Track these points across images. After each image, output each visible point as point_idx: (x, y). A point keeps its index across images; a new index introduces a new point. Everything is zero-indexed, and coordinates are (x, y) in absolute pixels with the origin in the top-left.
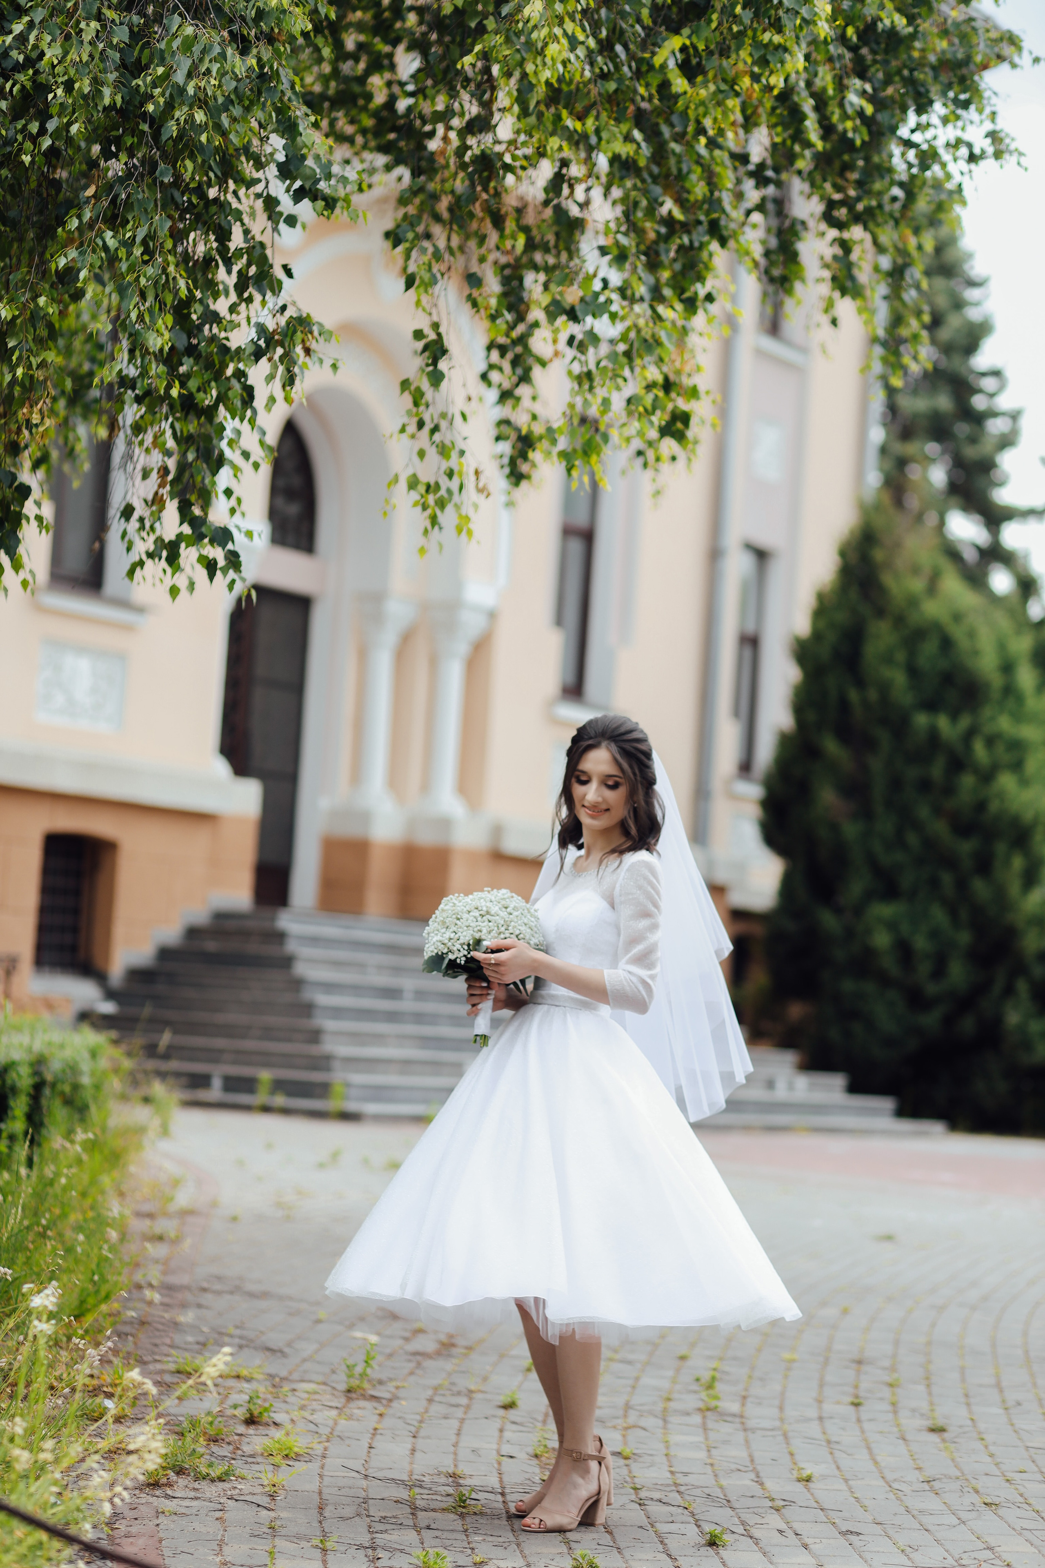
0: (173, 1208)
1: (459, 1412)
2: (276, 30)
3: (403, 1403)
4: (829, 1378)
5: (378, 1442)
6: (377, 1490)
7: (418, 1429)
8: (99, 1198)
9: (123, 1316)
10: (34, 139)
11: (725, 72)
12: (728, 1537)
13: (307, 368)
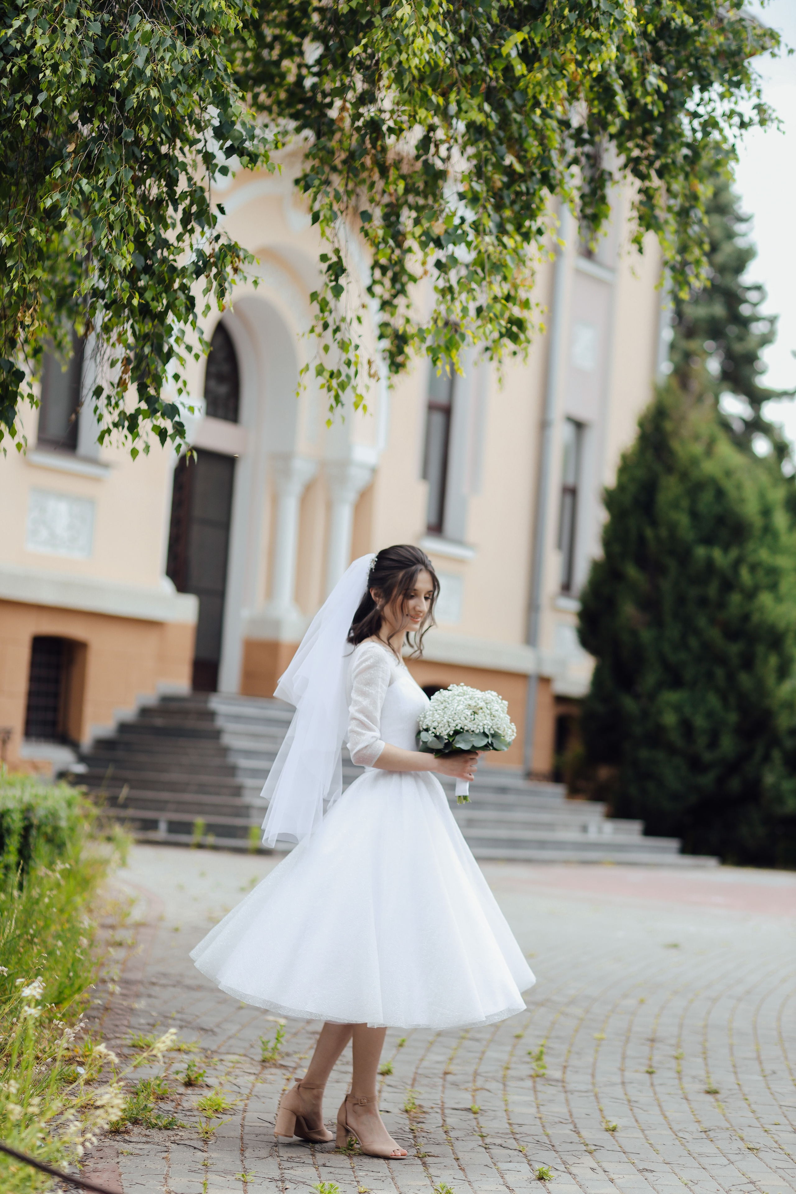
0: (129, 921)
2: (214, 27)
4: (629, 1052)
8: (74, 913)
9: (91, 1004)
10: (28, 108)
11: (556, 60)
12: (553, 1174)
13: (235, 284)
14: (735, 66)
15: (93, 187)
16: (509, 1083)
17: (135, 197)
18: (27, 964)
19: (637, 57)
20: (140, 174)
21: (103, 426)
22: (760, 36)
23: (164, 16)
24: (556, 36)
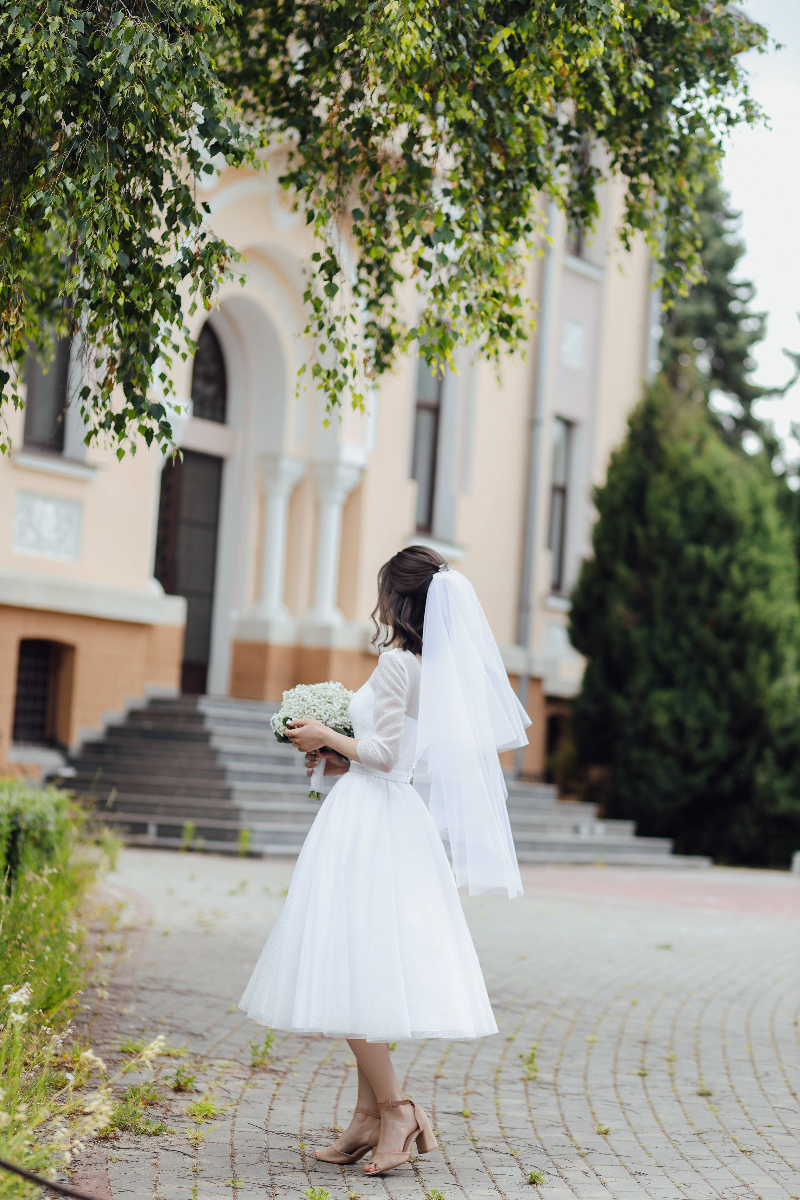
0: (118, 925)
1: (338, 1082)
2: (197, 23)
3: (295, 1075)
4: (621, 1055)
5: (276, 1105)
6: (275, 1142)
7: (307, 1095)
8: (62, 918)
9: (80, 1009)
10: (12, 107)
11: (543, 55)
12: (544, 1178)
13: (222, 282)
14: (722, 62)
15: (77, 186)
16: (500, 1087)
17: (120, 196)
18: (15, 969)
19: (624, 52)
20: (124, 173)
21: (90, 427)
22: (746, 32)
23: (147, 13)
24: (542, 32)
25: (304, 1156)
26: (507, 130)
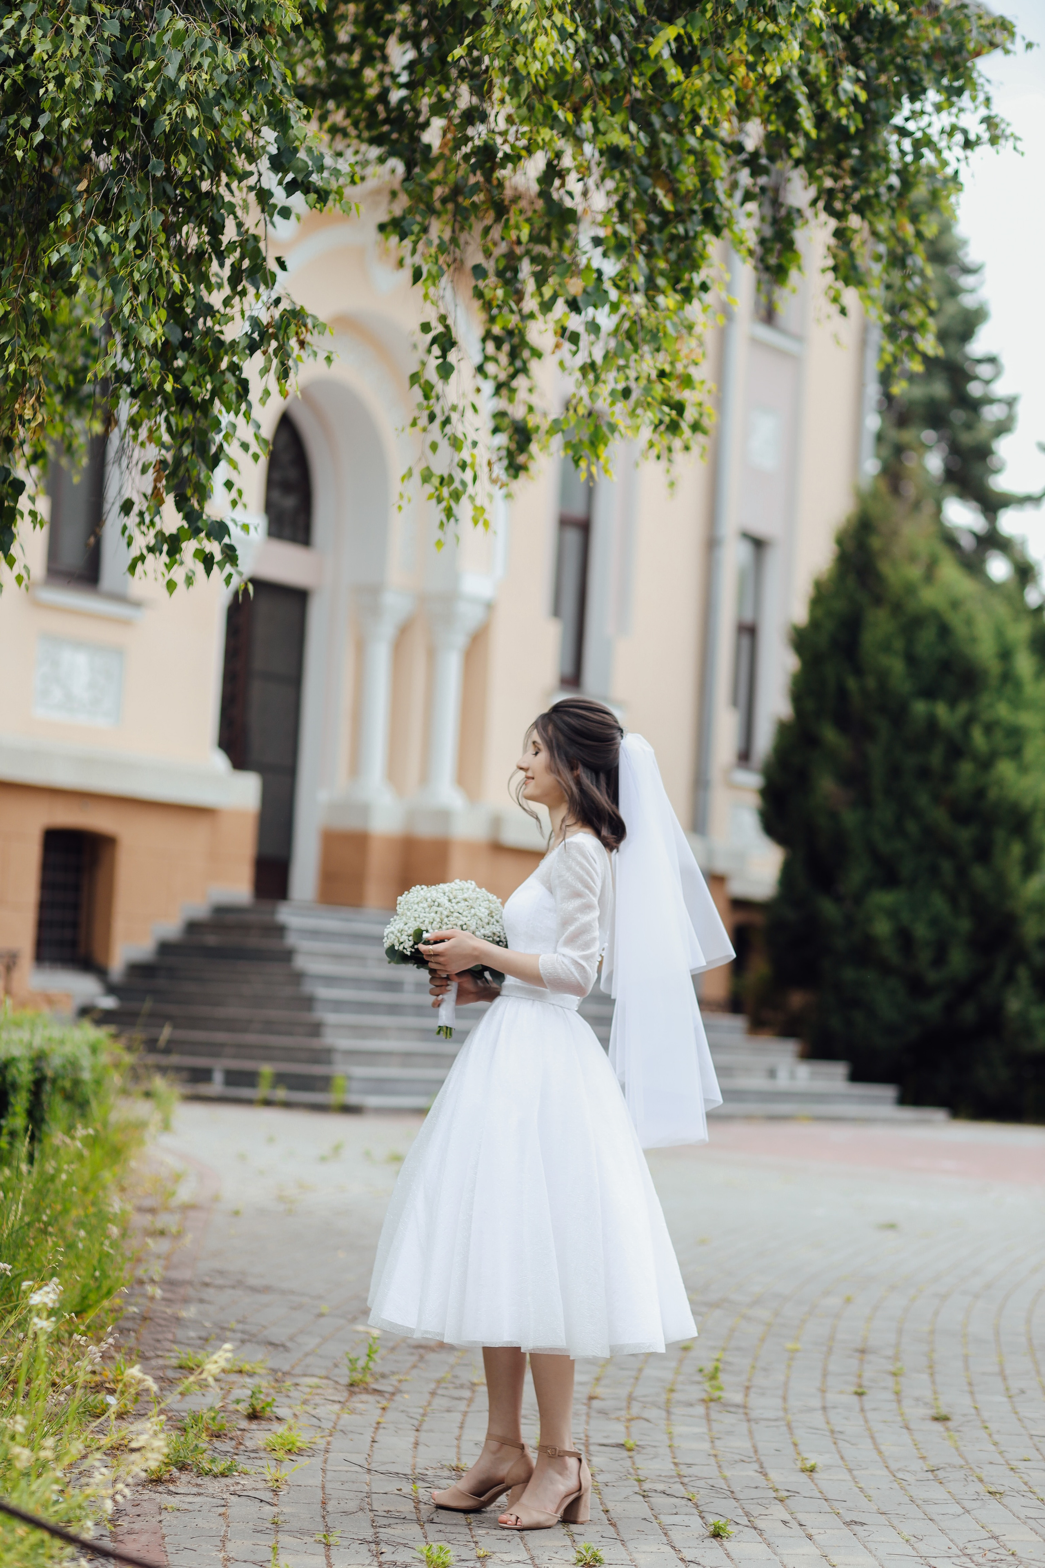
0: (175, 1202)
1: (462, 1406)
2: (267, 23)
3: (406, 1396)
4: (832, 1367)
5: (381, 1436)
6: (381, 1485)
7: (421, 1422)
8: (101, 1193)
9: (125, 1312)
10: (26, 134)
11: (721, 62)
12: (731, 1529)
13: (302, 361)
14: (955, 67)
15: (112, 237)
16: (673, 1410)
17: (168, 249)
18: (39, 1261)
19: (827, 56)
20: (175, 219)
21: (135, 552)
22: (987, 27)
23: (203, 11)
24: (719, 31)
25: (416, 1501)
26: (675, 159)
